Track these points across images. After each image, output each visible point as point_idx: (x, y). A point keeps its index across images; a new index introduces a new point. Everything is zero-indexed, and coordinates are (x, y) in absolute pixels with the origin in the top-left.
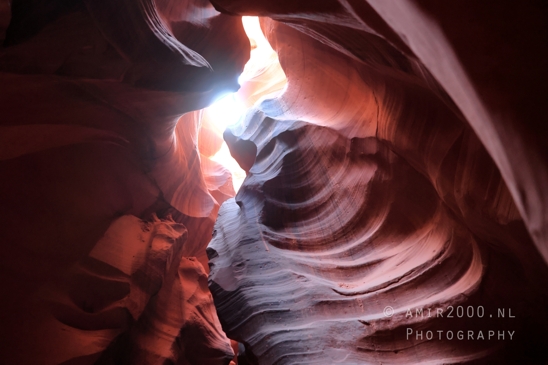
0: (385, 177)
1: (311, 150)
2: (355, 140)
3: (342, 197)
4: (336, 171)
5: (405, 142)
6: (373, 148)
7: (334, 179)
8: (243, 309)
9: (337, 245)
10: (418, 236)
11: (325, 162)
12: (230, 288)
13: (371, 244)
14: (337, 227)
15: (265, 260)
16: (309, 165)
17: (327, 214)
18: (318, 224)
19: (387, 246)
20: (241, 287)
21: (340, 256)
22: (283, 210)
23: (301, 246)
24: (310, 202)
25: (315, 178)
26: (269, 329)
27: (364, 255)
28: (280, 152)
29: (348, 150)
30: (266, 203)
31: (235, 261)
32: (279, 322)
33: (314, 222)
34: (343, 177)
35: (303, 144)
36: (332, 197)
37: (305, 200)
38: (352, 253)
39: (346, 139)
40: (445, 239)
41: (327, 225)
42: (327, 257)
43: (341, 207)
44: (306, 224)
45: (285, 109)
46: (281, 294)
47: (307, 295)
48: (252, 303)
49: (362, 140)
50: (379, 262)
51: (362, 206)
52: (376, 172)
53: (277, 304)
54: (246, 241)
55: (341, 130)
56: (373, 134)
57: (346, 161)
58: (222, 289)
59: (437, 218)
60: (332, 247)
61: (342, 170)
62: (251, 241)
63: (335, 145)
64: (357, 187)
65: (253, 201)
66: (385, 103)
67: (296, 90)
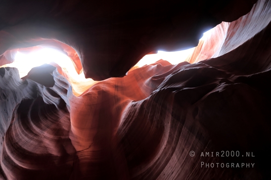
0: (56, 162)
1: (58, 118)
2: (70, 140)
3: (37, 141)
4: (50, 134)
5: (84, 169)
6: (70, 151)
7: (46, 134)
9: (9, 147)
11: (53, 126)
14: (20, 144)
16: (50, 118)
17: (26, 135)
18: (21, 132)
22: (28, 110)
24: (32, 124)
25: (44, 123)
28: (54, 101)
29: (63, 137)
34: (48, 138)
35: (61, 113)
36: (36, 135)
37: (32, 120)
39: (68, 135)
41: (21, 137)
43: (32, 142)
44: (19, 125)
49: (71, 144)
51: (35, 154)
52: (57, 156)
55: (71, 131)
56: (77, 150)
57: (56, 138)
60: (8, 144)
61: (51, 136)
62: (16, 98)
63: (64, 130)
64: (46, 148)
66: (93, 151)
67: (78, 102)
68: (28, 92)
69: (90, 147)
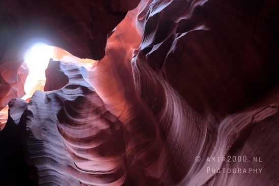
0: (109, 132)
1: (90, 102)
2: (108, 112)
3: (88, 127)
4: (92, 116)
5: (129, 128)
6: (113, 120)
7: (90, 118)
8: (41, 151)
9: (75, 144)
10: (105, 159)
11: (91, 110)
12: (37, 137)
13: (87, 151)
14: (79, 137)
15: (55, 134)
16: (85, 106)
17: (78, 129)
18: (73, 130)
19: (92, 156)
20: (43, 140)
21: (75, 149)
22: (66, 115)
23: (64, 135)
24: (76, 120)
25: (83, 113)
26: (49, 166)
27: (82, 154)
28: (78, 92)
29: (103, 113)
30: (63, 108)
31: (42, 126)
32: (53, 165)
33: (72, 128)
34: (94, 120)
35: (89, 97)
36: (84, 124)
37: (74, 117)
38: (79, 150)
39: (105, 109)
40: (116, 166)
41: (76, 133)
42: (71, 146)
43: (85, 130)
44: (69, 128)
45: (88, 77)
46: (57, 153)
47: (66, 160)
48: (46, 151)
49: (111, 114)
50: (87, 160)
51: (93, 136)
52: (107, 128)
53: (55, 157)
54: (49, 120)
55: (106, 104)
56: (118, 116)
57: (99, 116)
58: (33, 135)
59: (118, 158)
60: (73, 143)
61: (94, 117)
62: (51, 121)
63: (100, 107)
64: (96, 128)
65: (57, 104)
66: (129, 110)
67: (97, 75)
68: (56, 106)
69: (125, 107)
